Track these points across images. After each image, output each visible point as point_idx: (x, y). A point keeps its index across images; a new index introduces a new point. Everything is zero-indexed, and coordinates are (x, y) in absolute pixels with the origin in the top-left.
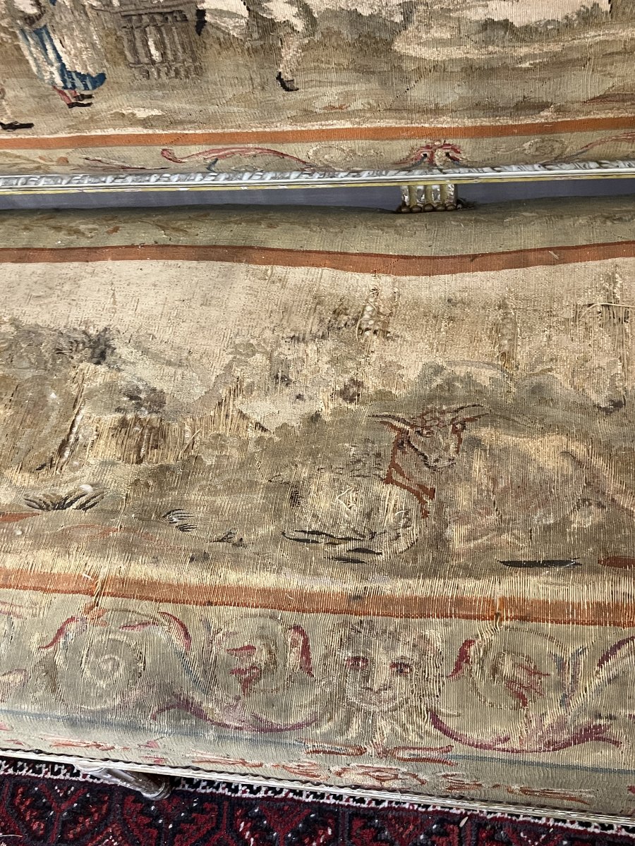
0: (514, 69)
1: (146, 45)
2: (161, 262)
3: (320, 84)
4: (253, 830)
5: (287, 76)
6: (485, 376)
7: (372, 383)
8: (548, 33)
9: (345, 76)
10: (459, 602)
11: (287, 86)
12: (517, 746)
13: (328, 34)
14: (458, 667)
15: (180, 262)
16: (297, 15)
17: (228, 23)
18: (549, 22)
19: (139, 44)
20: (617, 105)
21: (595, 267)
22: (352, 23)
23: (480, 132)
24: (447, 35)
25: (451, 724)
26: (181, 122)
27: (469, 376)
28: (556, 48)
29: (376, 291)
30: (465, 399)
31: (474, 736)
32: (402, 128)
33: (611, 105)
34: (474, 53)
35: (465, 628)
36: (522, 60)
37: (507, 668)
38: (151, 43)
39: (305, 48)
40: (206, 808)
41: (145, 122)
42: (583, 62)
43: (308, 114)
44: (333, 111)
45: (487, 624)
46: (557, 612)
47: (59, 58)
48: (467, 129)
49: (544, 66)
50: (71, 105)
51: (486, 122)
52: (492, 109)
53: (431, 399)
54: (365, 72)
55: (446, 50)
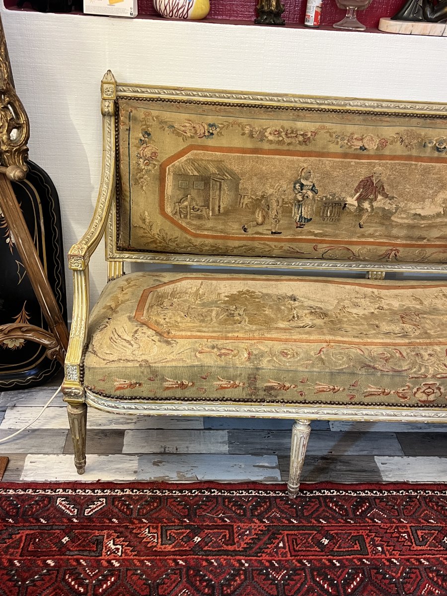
0: (419, 227)
1: (327, 212)
3: (370, 227)
5: (362, 223)
7: (386, 307)
8: (429, 218)
9: (377, 225)
11: (361, 227)
16: (369, 207)
17: (352, 208)
18: (430, 215)
19: (326, 211)
20: (442, 240)
22: (383, 211)
24: (405, 216)
26: (326, 236)
27: (413, 306)
28: (430, 222)
30: (415, 310)
32: (386, 242)
33: (440, 240)
34: (411, 222)
35: (444, 347)
36: (422, 224)
38: (329, 211)
39: (369, 216)
40: (313, 501)
41: (316, 235)
42: (435, 227)
43: (363, 236)
44: (371, 236)
47: (301, 212)
48: (403, 244)
49: (427, 227)
50: (297, 227)
51: (409, 242)
52: (412, 238)
53: (405, 310)
54: (383, 224)
55: (404, 220)
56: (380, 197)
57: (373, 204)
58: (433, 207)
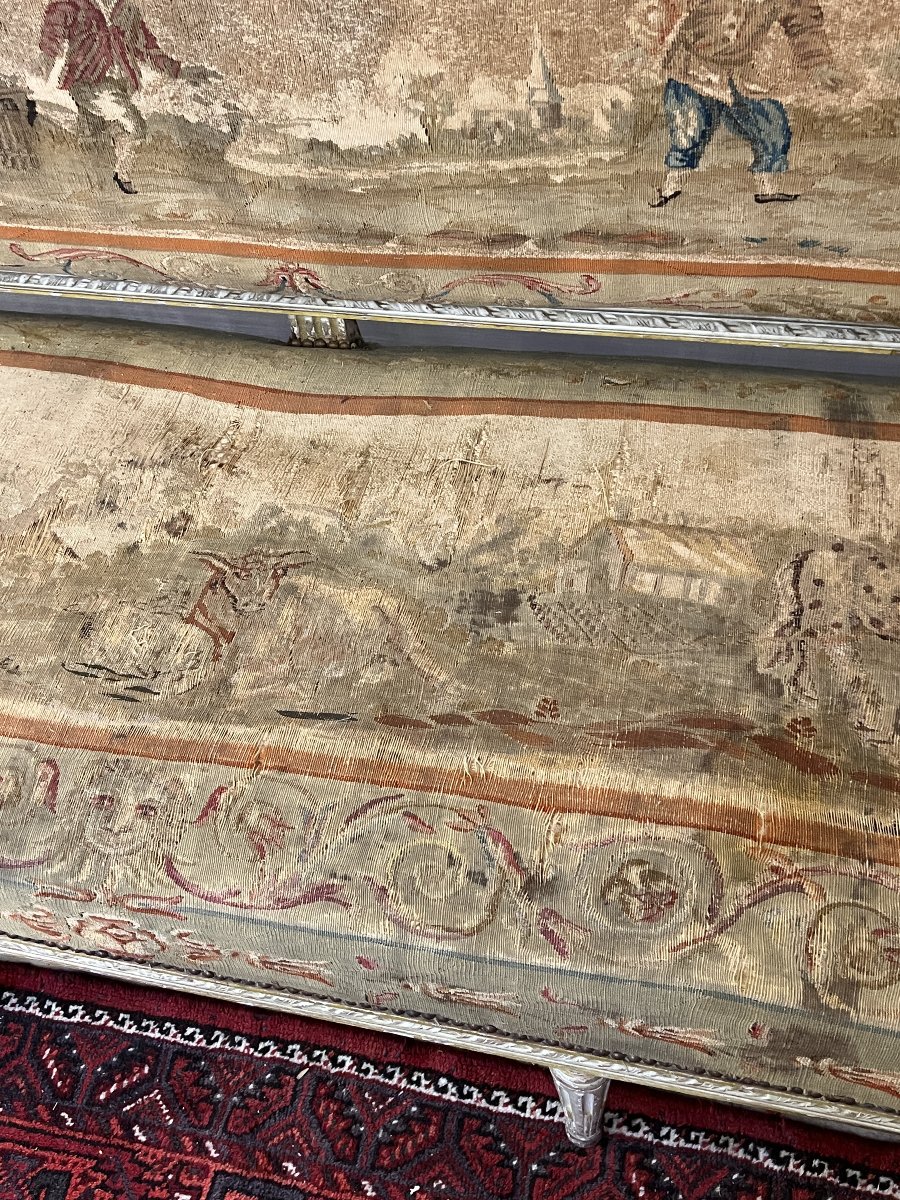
0: (348, 193)
2: (12, 369)
3: (158, 189)
4: (58, 1060)
5: (124, 178)
6: (322, 523)
7: (203, 518)
8: (372, 159)
9: (182, 183)
10: (223, 748)
11: (125, 188)
12: (247, 901)
13: (159, 138)
14: (205, 814)
15: (32, 371)
16: (125, 116)
17: (58, 117)
18: (371, 149)
20: (462, 243)
21: (466, 422)
22: (180, 129)
23: (330, 259)
24: (276, 151)
25: (185, 873)
26: (25, 216)
27: (306, 521)
28: (385, 176)
29: (237, 424)
30: (295, 544)
31: (206, 888)
32: (250, 246)
33: (455, 242)
34: (306, 173)
35: (219, 774)
36: (354, 183)
37: (252, 818)
39: (137, 150)
40: (10, 1029)
42: (413, 193)
43: (151, 220)
44: (176, 220)
45: (246, 772)
46: (319, 765)
48: (316, 253)
49: (377, 193)
51: (334, 248)
52: (336, 233)
53: (259, 541)
54: (202, 181)
55: (278, 166)
56: (148, 75)
57: (134, 100)
58: (374, 113)
